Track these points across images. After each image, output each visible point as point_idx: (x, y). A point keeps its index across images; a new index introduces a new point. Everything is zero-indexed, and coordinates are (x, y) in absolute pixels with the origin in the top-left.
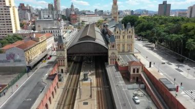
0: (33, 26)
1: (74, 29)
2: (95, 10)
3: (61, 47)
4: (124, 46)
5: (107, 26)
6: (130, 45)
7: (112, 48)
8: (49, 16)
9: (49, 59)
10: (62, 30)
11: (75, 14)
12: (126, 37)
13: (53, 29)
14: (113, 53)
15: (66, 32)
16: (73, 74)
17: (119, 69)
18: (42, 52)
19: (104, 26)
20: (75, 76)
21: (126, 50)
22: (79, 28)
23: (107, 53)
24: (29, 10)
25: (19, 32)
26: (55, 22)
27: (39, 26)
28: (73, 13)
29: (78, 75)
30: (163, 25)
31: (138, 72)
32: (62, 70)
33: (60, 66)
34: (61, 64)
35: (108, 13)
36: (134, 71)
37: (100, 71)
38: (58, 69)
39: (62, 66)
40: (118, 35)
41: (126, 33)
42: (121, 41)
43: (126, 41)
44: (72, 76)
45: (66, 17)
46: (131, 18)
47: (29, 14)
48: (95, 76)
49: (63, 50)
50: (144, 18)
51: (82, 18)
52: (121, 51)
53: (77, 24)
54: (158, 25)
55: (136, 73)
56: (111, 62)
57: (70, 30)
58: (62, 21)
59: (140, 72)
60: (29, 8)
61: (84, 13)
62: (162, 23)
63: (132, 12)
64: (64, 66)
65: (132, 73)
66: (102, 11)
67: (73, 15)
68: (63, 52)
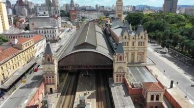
0: (28, 23)
1: (73, 26)
2: (96, 6)
3: (49, 59)
4: (133, 55)
5: (110, 26)
6: (142, 54)
7: (119, 61)
8: (45, 13)
9: (36, 70)
10: (57, 30)
11: (75, 10)
12: (137, 43)
13: (47, 28)
14: (120, 68)
15: (63, 31)
16: (67, 95)
17: (130, 92)
18: (28, 63)
19: (107, 25)
20: (68, 97)
21: (136, 61)
22: (78, 27)
23: (112, 66)
24: (27, 6)
25: (8, 33)
26: (51, 19)
27: (33, 24)
28: (73, 9)
29: (73, 96)
30: (175, 25)
31: (157, 99)
32: (51, 89)
33: (48, 84)
34: (49, 82)
35: (110, 8)
36: (152, 99)
37: (102, 89)
38: (45, 88)
39: (51, 84)
40: (126, 41)
41: (137, 38)
42: (130, 49)
43: (136, 49)
44: (64, 97)
45: (66, 13)
46: (136, 15)
47: (26, 10)
48: (95, 100)
49: (52, 63)
50: (149, 15)
51: (82, 14)
52: (130, 61)
53: (76, 21)
54: (168, 24)
55: (155, 101)
56: (117, 79)
57: (68, 29)
58: (60, 18)
59: (161, 100)
60: (27, 4)
61: (84, 9)
62: (173, 23)
63: (134, 7)
64: (54, 84)
65: (149, 100)
66: (103, 7)
67: (73, 11)
68: (51, 65)
